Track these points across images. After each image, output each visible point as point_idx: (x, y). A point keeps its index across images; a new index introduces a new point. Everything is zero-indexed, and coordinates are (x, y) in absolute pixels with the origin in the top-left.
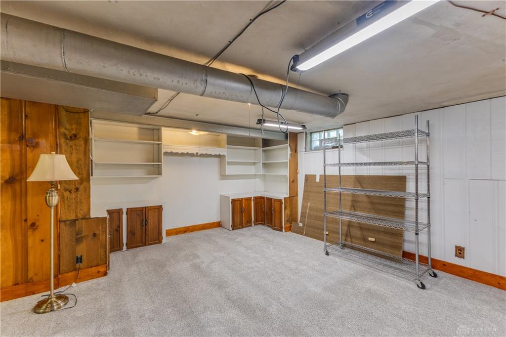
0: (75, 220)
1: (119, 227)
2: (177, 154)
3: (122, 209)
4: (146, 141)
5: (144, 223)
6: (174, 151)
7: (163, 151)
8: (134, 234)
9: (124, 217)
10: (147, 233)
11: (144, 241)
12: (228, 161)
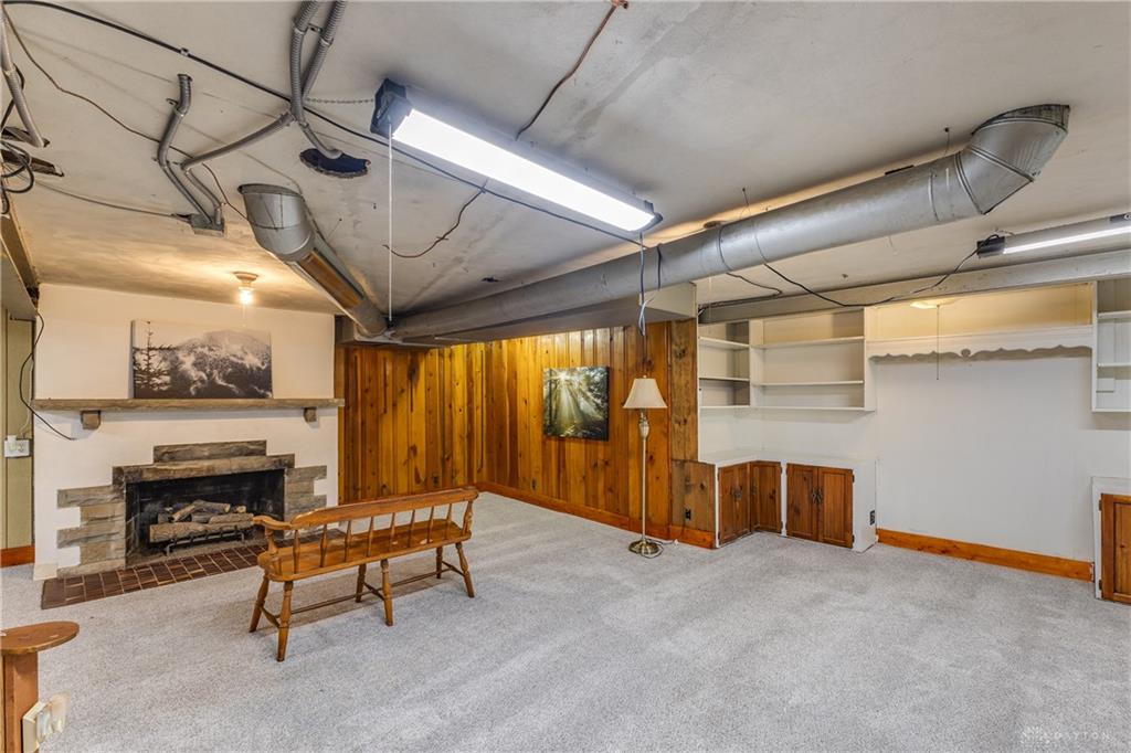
0: (685, 461)
1: (774, 492)
2: (903, 359)
3: (779, 463)
4: (843, 339)
5: (817, 498)
6: (894, 353)
7: (868, 354)
8: (798, 512)
9: (784, 477)
10: (820, 518)
11: (815, 531)
12: (1102, 365)
